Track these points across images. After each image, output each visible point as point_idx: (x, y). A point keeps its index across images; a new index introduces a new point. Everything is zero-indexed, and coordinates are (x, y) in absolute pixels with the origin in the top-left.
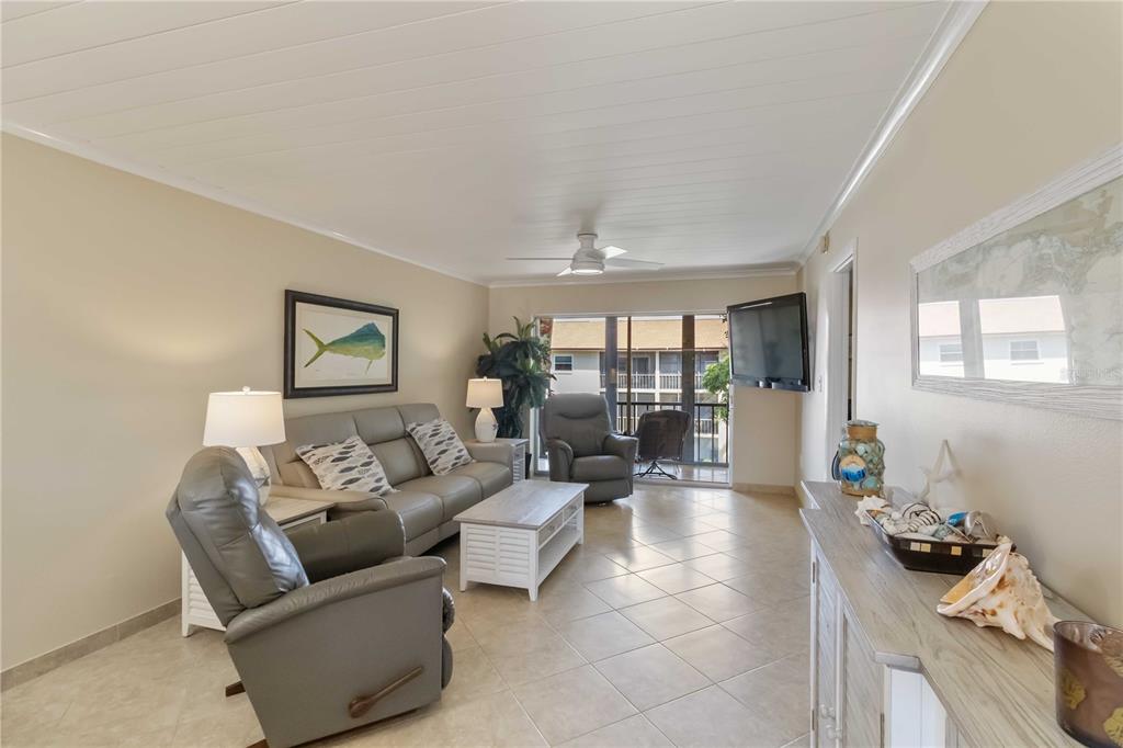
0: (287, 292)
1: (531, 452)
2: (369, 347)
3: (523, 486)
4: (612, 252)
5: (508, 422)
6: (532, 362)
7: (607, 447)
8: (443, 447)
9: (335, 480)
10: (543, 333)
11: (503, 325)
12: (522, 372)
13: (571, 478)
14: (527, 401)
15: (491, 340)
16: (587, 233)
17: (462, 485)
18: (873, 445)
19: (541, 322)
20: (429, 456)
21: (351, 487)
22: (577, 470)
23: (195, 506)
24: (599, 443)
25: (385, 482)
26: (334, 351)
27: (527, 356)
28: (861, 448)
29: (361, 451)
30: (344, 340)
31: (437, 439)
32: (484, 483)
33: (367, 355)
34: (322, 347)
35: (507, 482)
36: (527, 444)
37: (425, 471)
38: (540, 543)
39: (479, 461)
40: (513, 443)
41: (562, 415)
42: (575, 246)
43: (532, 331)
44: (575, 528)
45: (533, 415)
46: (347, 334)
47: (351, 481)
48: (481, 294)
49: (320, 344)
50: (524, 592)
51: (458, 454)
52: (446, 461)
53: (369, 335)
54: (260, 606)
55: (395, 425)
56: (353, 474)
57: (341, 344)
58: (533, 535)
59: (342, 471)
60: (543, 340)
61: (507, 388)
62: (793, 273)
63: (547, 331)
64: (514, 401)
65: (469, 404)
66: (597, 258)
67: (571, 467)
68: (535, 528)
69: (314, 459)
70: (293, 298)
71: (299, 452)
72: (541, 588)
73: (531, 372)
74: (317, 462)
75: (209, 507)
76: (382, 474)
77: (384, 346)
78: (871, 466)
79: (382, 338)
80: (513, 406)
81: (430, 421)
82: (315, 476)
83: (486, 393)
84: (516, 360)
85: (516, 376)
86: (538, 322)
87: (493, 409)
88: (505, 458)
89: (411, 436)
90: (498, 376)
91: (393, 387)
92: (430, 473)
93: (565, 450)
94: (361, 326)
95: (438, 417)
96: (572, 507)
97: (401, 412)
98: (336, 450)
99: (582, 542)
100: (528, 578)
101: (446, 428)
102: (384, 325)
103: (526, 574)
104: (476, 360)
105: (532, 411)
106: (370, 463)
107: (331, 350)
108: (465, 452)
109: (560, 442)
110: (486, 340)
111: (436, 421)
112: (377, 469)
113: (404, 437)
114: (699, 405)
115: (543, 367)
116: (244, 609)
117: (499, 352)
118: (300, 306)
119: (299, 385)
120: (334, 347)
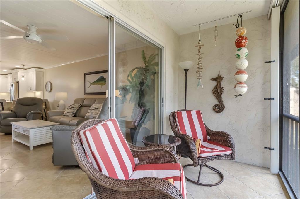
26: (93, 85)
33: (101, 85)
34: (91, 84)
53: (101, 79)
57: (94, 83)
77: (106, 82)
79: (105, 79)
118: (87, 76)
119: (87, 92)
120: (93, 84)
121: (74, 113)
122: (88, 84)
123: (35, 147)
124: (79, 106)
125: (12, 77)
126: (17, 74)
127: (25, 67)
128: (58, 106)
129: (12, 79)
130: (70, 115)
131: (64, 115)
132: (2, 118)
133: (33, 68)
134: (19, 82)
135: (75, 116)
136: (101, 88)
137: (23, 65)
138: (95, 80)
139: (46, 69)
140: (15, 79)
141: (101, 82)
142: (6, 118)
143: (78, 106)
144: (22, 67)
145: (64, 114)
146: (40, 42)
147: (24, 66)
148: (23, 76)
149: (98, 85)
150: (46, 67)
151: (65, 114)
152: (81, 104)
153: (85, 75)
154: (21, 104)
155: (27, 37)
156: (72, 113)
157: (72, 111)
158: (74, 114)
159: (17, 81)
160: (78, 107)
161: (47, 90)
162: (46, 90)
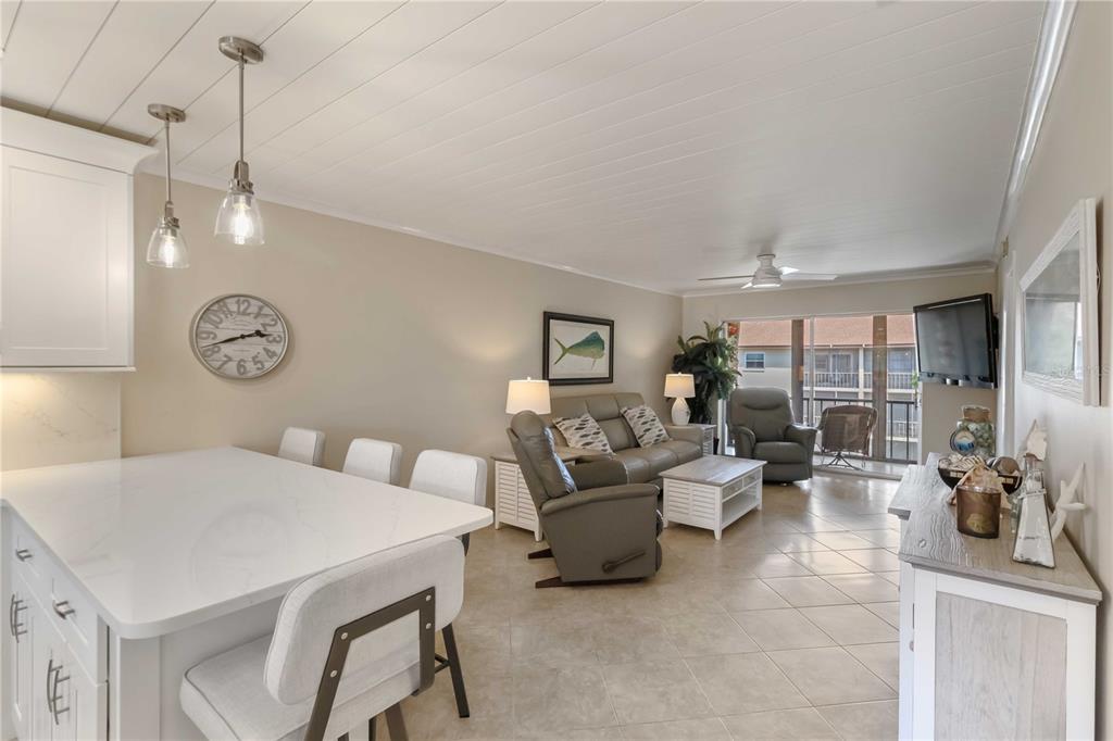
0: (545, 313)
1: (719, 437)
2: (593, 350)
3: (711, 459)
4: (787, 271)
5: (699, 409)
6: (720, 360)
7: (788, 434)
8: (647, 426)
9: (577, 442)
10: (730, 334)
11: (695, 330)
12: (710, 369)
13: (753, 457)
14: (715, 393)
15: (685, 342)
16: (767, 253)
17: (663, 455)
18: (983, 424)
19: (729, 324)
20: (638, 433)
21: (588, 447)
22: (758, 452)
23: (528, 439)
24: (780, 432)
25: (608, 447)
26: (572, 353)
27: (715, 355)
28: (972, 426)
29: (592, 424)
30: (578, 345)
31: (643, 420)
32: (680, 455)
33: (592, 355)
34: (565, 351)
35: (698, 455)
36: (716, 429)
37: (634, 443)
38: (724, 498)
39: (675, 440)
40: (704, 427)
41: (748, 406)
42: (754, 265)
43: (720, 333)
44: (754, 497)
45: (721, 405)
46: (579, 341)
47: (588, 444)
48: (676, 303)
49: (563, 347)
50: (711, 533)
51: (658, 433)
52: (649, 437)
53: (594, 341)
54: (558, 497)
55: (612, 408)
56: (589, 439)
58: (718, 490)
59: (582, 436)
60: (730, 341)
61: (698, 382)
62: (992, 270)
63: (734, 332)
64: (704, 393)
65: (667, 394)
66: (775, 274)
67: (753, 450)
68: (720, 485)
69: (563, 427)
70: (548, 317)
71: (554, 422)
72: (725, 531)
73: (719, 369)
74: (566, 429)
75: (536, 440)
76: (606, 442)
77: (603, 348)
78: (981, 440)
79: (603, 342)
80: (704, 397)
81: (638, 406)
82: (564, 438)
83: (681, 385)
84: (706, 358)
85: (706, 372)
86: (726, 324)
87: (686, 399)
88: (696, 439)
89: (623, 416)
90: (690, 372)
91: (609, 380)
92: (638, 446)
93: (748, 435)
94: (588, 335)
95: (643, 404)
96: (750, 477)
97: (618, 398)
98: (577, 422)
99: (760, 508)
100: (715, 522)
101: (650, 413)
102: (604, 332)
103: (714, 520)
104: (672, 357)
105: (720, 402)
106: (598, 433)
107: (570, 352)
108: (664, 432)
109: (743, 428)
110: (680, 341)
111: (641, 407)
112: (603, 437)
113: (618, 417)
114: (892, 402)
115: (730, 364)
116: (550, 498)
117: (691, 352)
118: (551, 321)
119: (551, 377)
120: (572, 350)
122: (555, 351)
136: (593, 365)
149: (584, 355)
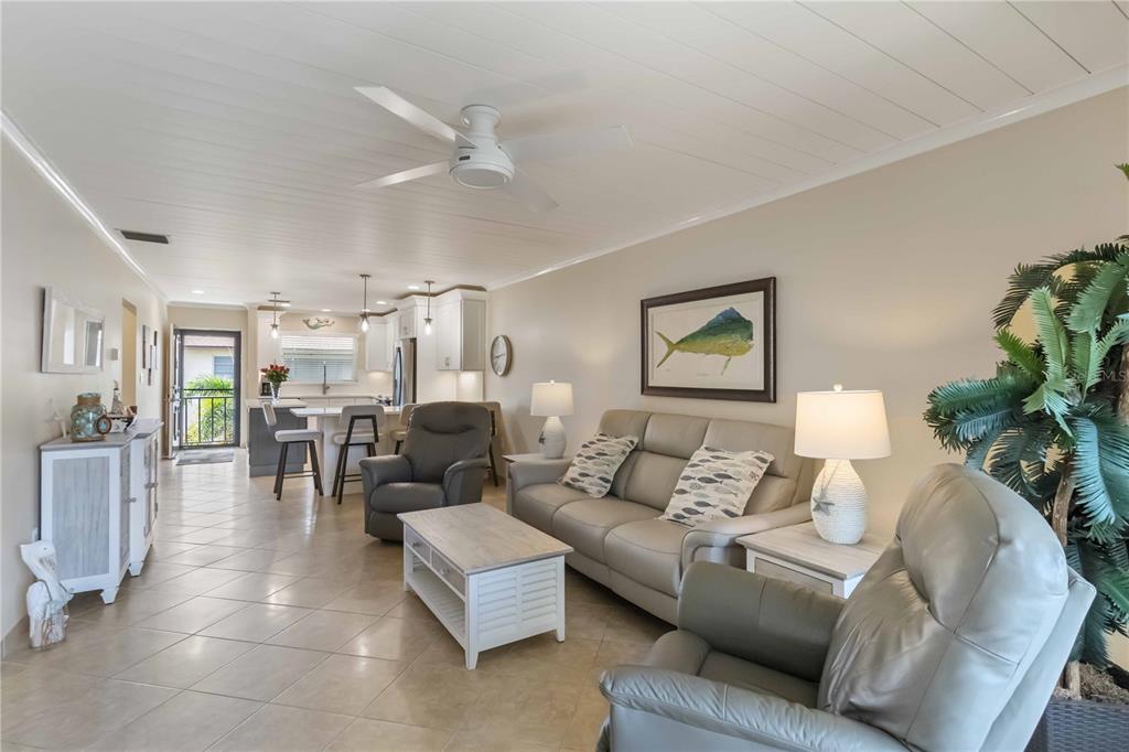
0: (642, 302)
26: (683, 350)
30: (694, 336)
33: (726, 351)
34: (672, 347)
49: (669, 343)
57: (688, 342)
77: (751, 335)
79: (747, 325)
107: (679, 349)
118: (651, 311)
119: (651, 383)
120: (682, 346)
121: (607, 481)
122: (657, 349)
123: (485, 656)
124: (628, 450)
125: (397, 323)
126: (411, 310)
127: (434, 288)
128: (542, 440)
129: (397, 328)
130: (593, 490)
131: (568, 484)
132: (376, 481)
133: (457, 290)
134: (415, 339)
135: (612, 494)
136: (726, 367)
137: (429, 283)
138: (694, 331)
139: (493, 288)
140: (406, 328)
141: (724, 340)
142: (384, 482)
143: (623, 447)
144: (425, 288)
145: (566, 479)
146: (508, 174)
147: (432, 285)
148: (429, 320)
149: (708, 353)
150: (491, 286)
151: (574, 480)
152: (636, 440)
153: (646, 305)
154: (426, 428)
155: (461, 159)
156: (601, 478)
157: (598, 471)
158: (609, 485)
159: (412, 336)
160: (624, 452)
161: (496, 367)
162: (493, 366)
